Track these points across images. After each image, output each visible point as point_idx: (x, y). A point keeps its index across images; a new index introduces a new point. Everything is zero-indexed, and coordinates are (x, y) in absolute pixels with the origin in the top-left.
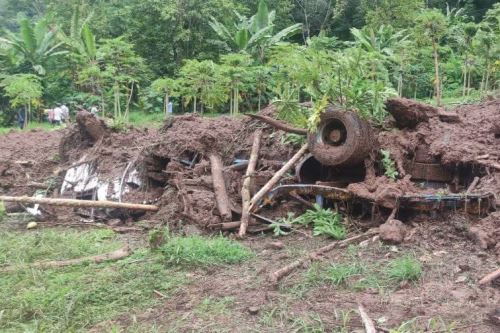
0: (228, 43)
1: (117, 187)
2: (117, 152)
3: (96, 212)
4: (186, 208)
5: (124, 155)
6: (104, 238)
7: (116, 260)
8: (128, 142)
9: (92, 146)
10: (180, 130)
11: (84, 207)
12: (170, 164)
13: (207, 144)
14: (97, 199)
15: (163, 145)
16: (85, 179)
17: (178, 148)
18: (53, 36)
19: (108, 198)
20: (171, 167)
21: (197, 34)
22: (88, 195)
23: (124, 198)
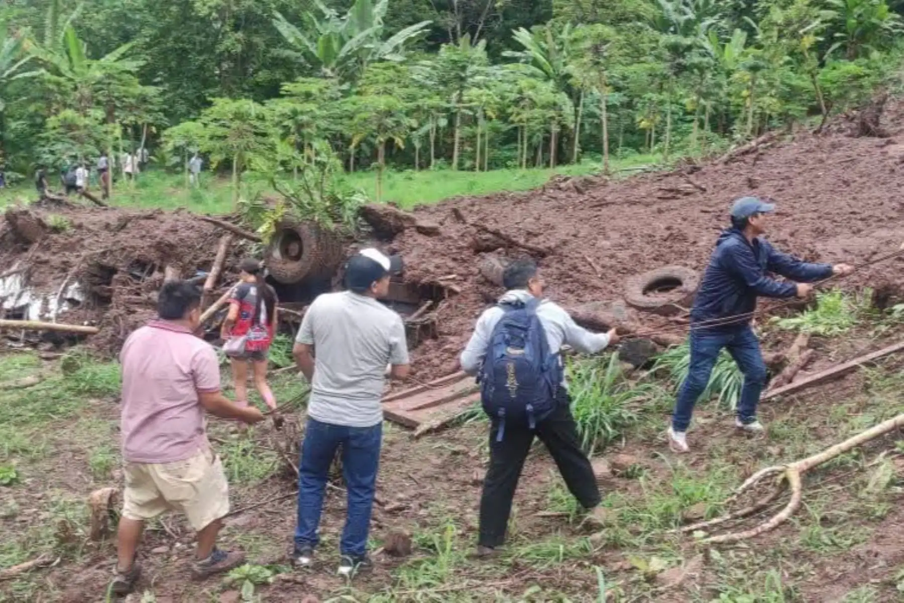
0: (304, 55)
1: (53, 304)
2: (56, 260)
3: (27, 335)
4: (122, 332)
5: (64, 263)
6: (24, 365)
7: (26, 387)
8: (70, 247)
9: (26, 250)
10: (134, 232)
11: (14, 328)
12: (116, 277)
13: (164, 252)
14: (28, 319)
15: (112, 252)
16: (17, 293)
17: (127, 257)
18: (17, 47)
19: (41, 317)
20: (117, 280)
21: (256, 39)
22: (18, 313)
23: (59, 317)
